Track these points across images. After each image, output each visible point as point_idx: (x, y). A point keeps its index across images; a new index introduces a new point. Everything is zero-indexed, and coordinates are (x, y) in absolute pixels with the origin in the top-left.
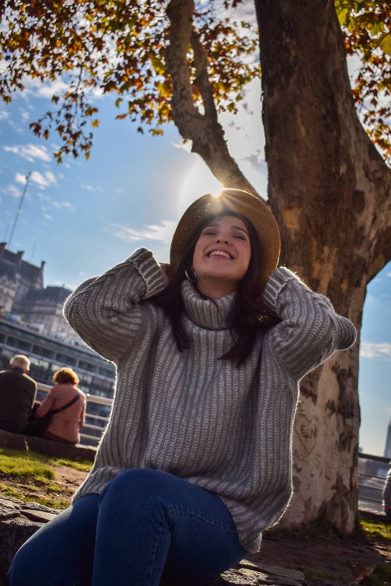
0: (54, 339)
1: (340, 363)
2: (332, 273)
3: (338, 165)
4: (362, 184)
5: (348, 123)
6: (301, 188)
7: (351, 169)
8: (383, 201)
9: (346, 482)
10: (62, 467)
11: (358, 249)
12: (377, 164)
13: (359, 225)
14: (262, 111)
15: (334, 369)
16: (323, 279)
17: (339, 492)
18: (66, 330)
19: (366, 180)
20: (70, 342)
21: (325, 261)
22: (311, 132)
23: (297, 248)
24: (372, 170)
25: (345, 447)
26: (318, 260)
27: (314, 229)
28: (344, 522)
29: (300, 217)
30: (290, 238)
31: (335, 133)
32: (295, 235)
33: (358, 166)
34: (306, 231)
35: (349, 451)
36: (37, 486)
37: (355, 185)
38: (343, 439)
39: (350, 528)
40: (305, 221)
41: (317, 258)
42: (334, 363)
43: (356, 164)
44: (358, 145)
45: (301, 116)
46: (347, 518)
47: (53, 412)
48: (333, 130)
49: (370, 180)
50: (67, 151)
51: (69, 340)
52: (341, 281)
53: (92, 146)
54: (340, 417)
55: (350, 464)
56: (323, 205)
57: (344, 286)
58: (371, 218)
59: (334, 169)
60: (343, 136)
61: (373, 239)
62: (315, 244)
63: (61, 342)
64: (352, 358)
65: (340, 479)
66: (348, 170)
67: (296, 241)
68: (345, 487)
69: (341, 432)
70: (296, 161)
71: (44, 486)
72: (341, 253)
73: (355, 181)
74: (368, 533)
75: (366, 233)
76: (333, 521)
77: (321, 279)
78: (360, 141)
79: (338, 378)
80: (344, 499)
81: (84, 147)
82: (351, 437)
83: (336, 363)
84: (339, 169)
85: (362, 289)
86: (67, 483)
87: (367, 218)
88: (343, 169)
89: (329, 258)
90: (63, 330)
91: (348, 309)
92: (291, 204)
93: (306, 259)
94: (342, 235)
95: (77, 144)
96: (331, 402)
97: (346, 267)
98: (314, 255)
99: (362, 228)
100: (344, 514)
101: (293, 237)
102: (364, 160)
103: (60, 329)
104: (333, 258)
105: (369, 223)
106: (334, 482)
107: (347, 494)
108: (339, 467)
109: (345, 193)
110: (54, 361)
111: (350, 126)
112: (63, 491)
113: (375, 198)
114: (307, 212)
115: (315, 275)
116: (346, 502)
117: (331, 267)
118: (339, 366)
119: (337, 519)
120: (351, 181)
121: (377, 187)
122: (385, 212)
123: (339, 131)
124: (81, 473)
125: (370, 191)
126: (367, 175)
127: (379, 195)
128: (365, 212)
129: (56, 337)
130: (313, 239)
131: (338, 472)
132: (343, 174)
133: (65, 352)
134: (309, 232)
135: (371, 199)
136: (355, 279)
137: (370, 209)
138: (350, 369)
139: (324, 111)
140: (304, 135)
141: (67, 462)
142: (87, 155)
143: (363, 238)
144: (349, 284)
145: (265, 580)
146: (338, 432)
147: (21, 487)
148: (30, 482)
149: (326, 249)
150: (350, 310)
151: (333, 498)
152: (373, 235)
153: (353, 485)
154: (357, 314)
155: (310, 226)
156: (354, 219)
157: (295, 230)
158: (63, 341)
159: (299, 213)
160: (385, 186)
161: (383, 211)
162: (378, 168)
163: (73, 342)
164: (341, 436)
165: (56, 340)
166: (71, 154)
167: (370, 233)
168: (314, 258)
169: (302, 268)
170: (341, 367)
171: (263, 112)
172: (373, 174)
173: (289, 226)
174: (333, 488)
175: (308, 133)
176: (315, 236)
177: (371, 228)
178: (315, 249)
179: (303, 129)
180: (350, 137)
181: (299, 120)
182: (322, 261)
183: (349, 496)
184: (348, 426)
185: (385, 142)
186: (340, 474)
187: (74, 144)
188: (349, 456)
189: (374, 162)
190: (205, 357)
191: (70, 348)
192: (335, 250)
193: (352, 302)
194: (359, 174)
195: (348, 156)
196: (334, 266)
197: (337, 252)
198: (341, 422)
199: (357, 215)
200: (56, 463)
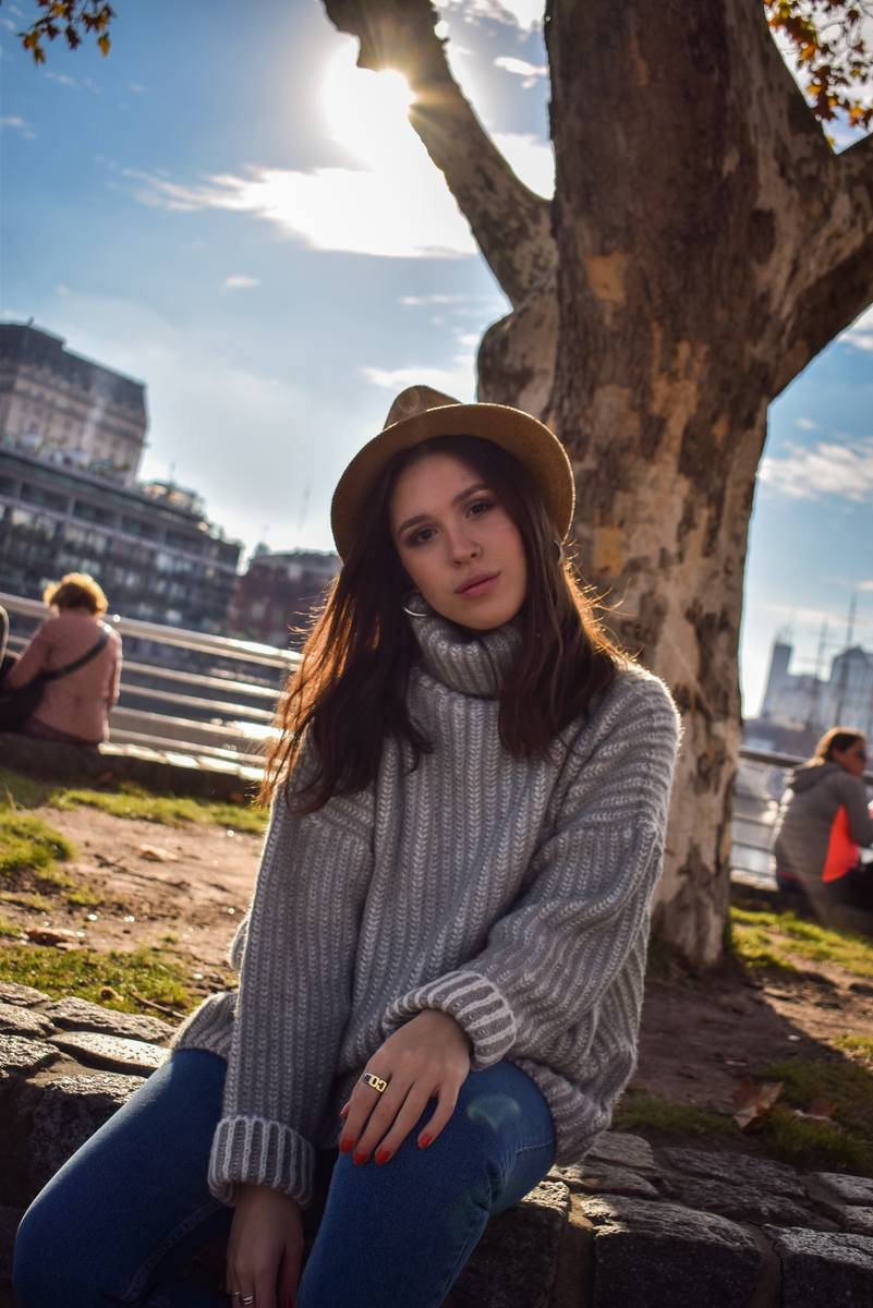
0: (12, 450)
1: (703, 601)
2: (693, 402)
3: (719, 154)
4: (773, 195)
5: (745, 46)
6: (631, 209)
7: (748, 161)
8: (816, 231)
9: (708, 858)
10: (77, 811)
11: (755, 345)
12: (808, 143)
13: (761, 288)
14: (546, 15)
15: (691, 615)
16: (675, 417)
17: (692, 880)
18: (41, 429)
19: (780, 183)
20: (52, 458)
21: (681, 375)
22: (660, 76)
23: (618, 345)
24: (795, 157)
25: (708, 785)
26: (666, 374)
27: (658, 302)
28: (701, 941)
29: (627, 274)
30: (601, 322)
31: (716, 78)
32: (616, 314)
33: (764, 148)
34: (640, 309)
35: (716, 790)
36: (44, 893)
37: (756, 196)
38: (704, 768)
39: (712, 953)
40: (639, 283)
41: (662, 370)
42: (690, 604)
43: (760, 146)
44: (766, 98)
45: (640, 35)
46: (707, 933)
47: (46, 676)
48: (712, 69)
49: (789, 183)
50: (53, 32)
51: (49, 453)
52: (714, 419)
53: (112, 19)
54: (700, 721)
55: (717, 817)
56: (679, 246)
57: (720, 431)
58: (786, 270)
59: (709, 163)
60: (733, 83)
61: (788, 318)
62: (658, 336)
63: (30, 457)
64: (729, 588)
65: (695, 853)
66: (741, 162)
67: (616, 328)
68: (705, 869)
69: (700, 752)
70: (622, 144)
71: (57, 893)
72: (715, 354)
73: (758, 186)
74: (749, 959)
75: (774, 306)
76: (678, 941)
77: (670, 415)
78: (771, 88)
79: (699, 635)
80: (703, 895)
81: (93, 22)
82: (722, 762)
83: (696, 602)
84: (722, 161)
85: (757, 432)
86: (101, 866)
87: (777, 271)
88: (730, 164)
89: (689, 368)
90: (33, 429)
91: (724, 480)
92: (608, 245)
93: (637, 371)
94: (721, 315)
95: (76, 13)
96: (680, 689)
97: (726, 387)
98: (656, 362)
99: (765, 298)
100: (701, 926)
101: (608, 320)
102: (777, 132)
103: (26, 427)
104: (697, 367)
105: (781, 281)
106: (682, 860)
107: (707, 884)
108: (695, 827)
109: (732, 220)
110: (15, 502)
111: (749, 54)
112: (102, 904)
113: (799, 224)
114: (643, 262)
115: (655, 408)
116: (707, 900)
117: (692, 388)
118: (701, 608)
119: (687, 937)
120: (746, 189)
121: (806, 200)
122: (818, 253)
123: (725, 71)
124: (122, 823)
125: (788, 209)
126: (782, 172)
127: (809, 216)
128: (774, 259)
129: (18, 445)
130: (654, 325)
131: (691, 840)
132: (730, 173)
133: (42, 481)
134: (647, 309)
135: (788, 225)
136: (744, 413)
137: (786, 250)
138: (724, 614)
139: (693, 23)
140: (644, 81)
141: (87, 795)
142: (104, 42)
143: (767, 318)
144: (731, 424)
145: (580, 1181)
146: (694, 752)
147: (12, 902)
148: (28, 885)
149: (684, 349)
150: (729, 482)
151: (680, 894)
152: (787, 309)
153: (722, 860)
154: (744, 488)
155: (649, 298)
156: (749, 277)
157: (615, 304)
158: (36, 454)
159: (625, 264)
160: (822, 193)
161: (814, 251)
162: (808, 152)
163: (59, 458)
164: (701, 760)
165: (20, 453)
166: (62, 38)
167: (781, 304)
168: (655, 369)
169: (627, 392)
170: (706, 610)
171: (548, 19)
172: (798, 170)
173: (602, 294)
174: (681, 871)
175: (653, 77)
176: (660, 320)
177: (785, 293)
178: (657, 348)
179: (642, 67)
180: (749, 80)
181: (634, 44)
182: (673, 377)
183: (713, 887)
184: (717, 738)
185: (803, 25)
186: (696, 841)
187: (68, 13)
188: (714, 801)
189: (801, 138)
190: (477, 767)
191: (51, 471)
192: (704, 349)
193: (735, 463)
194: (767, 170)
195: (744, 127)
196: (700, 387)
197: (707, 354)
198: (702, 732)
199: (755, 267)
200: (62, 801)
